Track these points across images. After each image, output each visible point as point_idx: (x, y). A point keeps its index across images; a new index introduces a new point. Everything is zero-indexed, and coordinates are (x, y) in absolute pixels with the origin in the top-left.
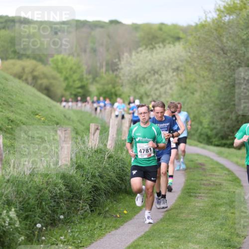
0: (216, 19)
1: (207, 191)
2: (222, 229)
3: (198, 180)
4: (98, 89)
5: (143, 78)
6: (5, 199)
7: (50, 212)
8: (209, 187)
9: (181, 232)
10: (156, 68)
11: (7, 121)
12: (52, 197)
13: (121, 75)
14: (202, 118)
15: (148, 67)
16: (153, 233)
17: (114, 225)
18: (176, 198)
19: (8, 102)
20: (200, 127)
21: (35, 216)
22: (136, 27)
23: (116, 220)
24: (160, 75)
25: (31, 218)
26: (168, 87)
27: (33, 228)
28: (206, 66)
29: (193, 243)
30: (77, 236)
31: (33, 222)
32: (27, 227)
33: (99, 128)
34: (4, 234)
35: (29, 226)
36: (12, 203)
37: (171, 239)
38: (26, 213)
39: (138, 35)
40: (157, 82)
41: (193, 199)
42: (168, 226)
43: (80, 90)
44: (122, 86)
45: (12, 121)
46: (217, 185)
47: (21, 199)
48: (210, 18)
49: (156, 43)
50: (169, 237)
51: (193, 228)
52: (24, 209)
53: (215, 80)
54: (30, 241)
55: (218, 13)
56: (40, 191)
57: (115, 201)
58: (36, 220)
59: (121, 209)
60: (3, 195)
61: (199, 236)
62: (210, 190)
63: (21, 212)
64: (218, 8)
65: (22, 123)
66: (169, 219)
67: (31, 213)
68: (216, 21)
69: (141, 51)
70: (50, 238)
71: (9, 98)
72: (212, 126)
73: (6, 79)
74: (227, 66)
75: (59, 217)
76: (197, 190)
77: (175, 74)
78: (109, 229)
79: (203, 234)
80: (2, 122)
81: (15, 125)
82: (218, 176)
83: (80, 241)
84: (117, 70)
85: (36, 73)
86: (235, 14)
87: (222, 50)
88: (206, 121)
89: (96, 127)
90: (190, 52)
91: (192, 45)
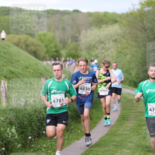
0: (140, 10)
1: (134, 117)
2: (144, 140)
3: (129, 110)
4: (66, 53)
5: (94, 46)
6: (9, 121)
7: (37, 129)
8: (136, 114)
9: (119, 142)
10: (102, 40)
11: (10, 72)
12: (38, 120)
13: (80, 44)
14: (131, 71)
15: (97, 39)
16: (101, 143)
17: (77, 137)
18: (115, 121)
19: (10, 61)
20: (130, 77)
21: (27, 132)
22: (90, 14)
23: (78, 135)
24: (105, 44)
25: (25, 133)
26: (110, 51)
27: (26, 139)
28: (133, 38)
29: (126, 149)
30: (54, 144)
31: (26, 135)
32: (23, 138)
33: (67, 77)
34: (8, 143)
35: (24, 138)
36: (13, 124)
37: (112, 147)
38: (22, 130)
39: (91, 19)
40: (103, 48)
41: (126, 121)
42: (110, 138)
43: (55, 53)
44: (81, 50)
45: (13, 73)
46: (140, 113)
47: (19, 121)
48: (135, 8)
49: (102, 24)
50: (111, 145)
51: (126, 140)
52: (20, 127)
53: (140, 48)
54: (24, 147)
55: (141, 5)
56: (30, 116)
57: (77, 122)
58: (28, 134)
59: (81, 128)
60: (7, 118)
61: (130, 145)
62: (136, 116)
63: (19, 129)
64: (141, 3)
65: (19, 73)
66: (111, 134)
67: (25, 130)
68: (140, 11)
69: (93, 29)
70: (37, 146)
71: (11, 58)
72: (137, 76)
73: (9, 46)
74: (147, 39)
75: (42, 133)
76: (128, 116)
77: (114, 43)
78: (73, 140)
79: (132, 143)
80: (7, 73)
81: (15, 75)
82: (141, 107)
83: (55, 147)
84: (78, 41)
85: (27, 43)
86: (151, 6)
87: (144, 28)
88: (134, 73)
89: (65, 76)
90: (123, 30)
91: (125, 26)
